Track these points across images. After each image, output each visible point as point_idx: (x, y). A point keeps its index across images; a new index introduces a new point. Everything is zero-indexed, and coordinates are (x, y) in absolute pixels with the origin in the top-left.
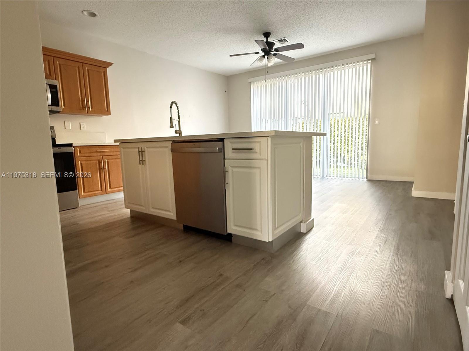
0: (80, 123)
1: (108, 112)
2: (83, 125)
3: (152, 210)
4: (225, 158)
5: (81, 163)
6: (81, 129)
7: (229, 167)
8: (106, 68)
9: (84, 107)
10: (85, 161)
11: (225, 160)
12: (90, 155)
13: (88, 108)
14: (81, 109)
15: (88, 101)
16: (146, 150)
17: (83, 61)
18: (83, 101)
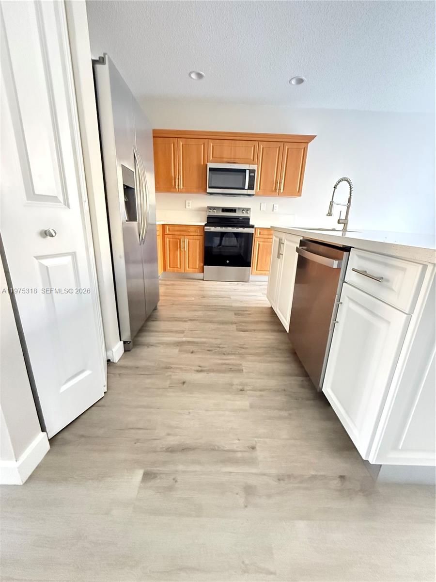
0: (273, 205)
1: (299, 193)
2: (276, 207)
3: (278, 310)
4: (345, 281)
5: (259, 244)
6: (273, 210)
7: (346, 297)
8: (308, 143)
9: (276, 189)
10: (263, 242)
11: (344, 283)
12: (268, 237)
13: (280, 189)
14: (273, 191)
15: (280, 183)
16: (286, 242)
17: (284, 140)
18: (276, 183)
